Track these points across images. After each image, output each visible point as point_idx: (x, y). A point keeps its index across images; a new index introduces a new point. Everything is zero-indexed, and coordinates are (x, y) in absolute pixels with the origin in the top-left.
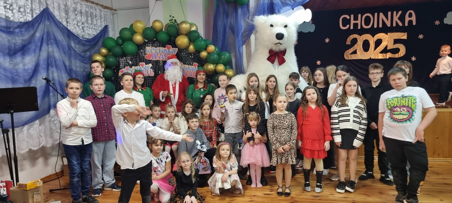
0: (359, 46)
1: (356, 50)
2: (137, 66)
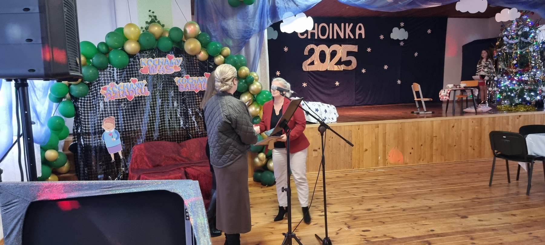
0: (316, 57)
1: (314, 61)
2: (126, 82)
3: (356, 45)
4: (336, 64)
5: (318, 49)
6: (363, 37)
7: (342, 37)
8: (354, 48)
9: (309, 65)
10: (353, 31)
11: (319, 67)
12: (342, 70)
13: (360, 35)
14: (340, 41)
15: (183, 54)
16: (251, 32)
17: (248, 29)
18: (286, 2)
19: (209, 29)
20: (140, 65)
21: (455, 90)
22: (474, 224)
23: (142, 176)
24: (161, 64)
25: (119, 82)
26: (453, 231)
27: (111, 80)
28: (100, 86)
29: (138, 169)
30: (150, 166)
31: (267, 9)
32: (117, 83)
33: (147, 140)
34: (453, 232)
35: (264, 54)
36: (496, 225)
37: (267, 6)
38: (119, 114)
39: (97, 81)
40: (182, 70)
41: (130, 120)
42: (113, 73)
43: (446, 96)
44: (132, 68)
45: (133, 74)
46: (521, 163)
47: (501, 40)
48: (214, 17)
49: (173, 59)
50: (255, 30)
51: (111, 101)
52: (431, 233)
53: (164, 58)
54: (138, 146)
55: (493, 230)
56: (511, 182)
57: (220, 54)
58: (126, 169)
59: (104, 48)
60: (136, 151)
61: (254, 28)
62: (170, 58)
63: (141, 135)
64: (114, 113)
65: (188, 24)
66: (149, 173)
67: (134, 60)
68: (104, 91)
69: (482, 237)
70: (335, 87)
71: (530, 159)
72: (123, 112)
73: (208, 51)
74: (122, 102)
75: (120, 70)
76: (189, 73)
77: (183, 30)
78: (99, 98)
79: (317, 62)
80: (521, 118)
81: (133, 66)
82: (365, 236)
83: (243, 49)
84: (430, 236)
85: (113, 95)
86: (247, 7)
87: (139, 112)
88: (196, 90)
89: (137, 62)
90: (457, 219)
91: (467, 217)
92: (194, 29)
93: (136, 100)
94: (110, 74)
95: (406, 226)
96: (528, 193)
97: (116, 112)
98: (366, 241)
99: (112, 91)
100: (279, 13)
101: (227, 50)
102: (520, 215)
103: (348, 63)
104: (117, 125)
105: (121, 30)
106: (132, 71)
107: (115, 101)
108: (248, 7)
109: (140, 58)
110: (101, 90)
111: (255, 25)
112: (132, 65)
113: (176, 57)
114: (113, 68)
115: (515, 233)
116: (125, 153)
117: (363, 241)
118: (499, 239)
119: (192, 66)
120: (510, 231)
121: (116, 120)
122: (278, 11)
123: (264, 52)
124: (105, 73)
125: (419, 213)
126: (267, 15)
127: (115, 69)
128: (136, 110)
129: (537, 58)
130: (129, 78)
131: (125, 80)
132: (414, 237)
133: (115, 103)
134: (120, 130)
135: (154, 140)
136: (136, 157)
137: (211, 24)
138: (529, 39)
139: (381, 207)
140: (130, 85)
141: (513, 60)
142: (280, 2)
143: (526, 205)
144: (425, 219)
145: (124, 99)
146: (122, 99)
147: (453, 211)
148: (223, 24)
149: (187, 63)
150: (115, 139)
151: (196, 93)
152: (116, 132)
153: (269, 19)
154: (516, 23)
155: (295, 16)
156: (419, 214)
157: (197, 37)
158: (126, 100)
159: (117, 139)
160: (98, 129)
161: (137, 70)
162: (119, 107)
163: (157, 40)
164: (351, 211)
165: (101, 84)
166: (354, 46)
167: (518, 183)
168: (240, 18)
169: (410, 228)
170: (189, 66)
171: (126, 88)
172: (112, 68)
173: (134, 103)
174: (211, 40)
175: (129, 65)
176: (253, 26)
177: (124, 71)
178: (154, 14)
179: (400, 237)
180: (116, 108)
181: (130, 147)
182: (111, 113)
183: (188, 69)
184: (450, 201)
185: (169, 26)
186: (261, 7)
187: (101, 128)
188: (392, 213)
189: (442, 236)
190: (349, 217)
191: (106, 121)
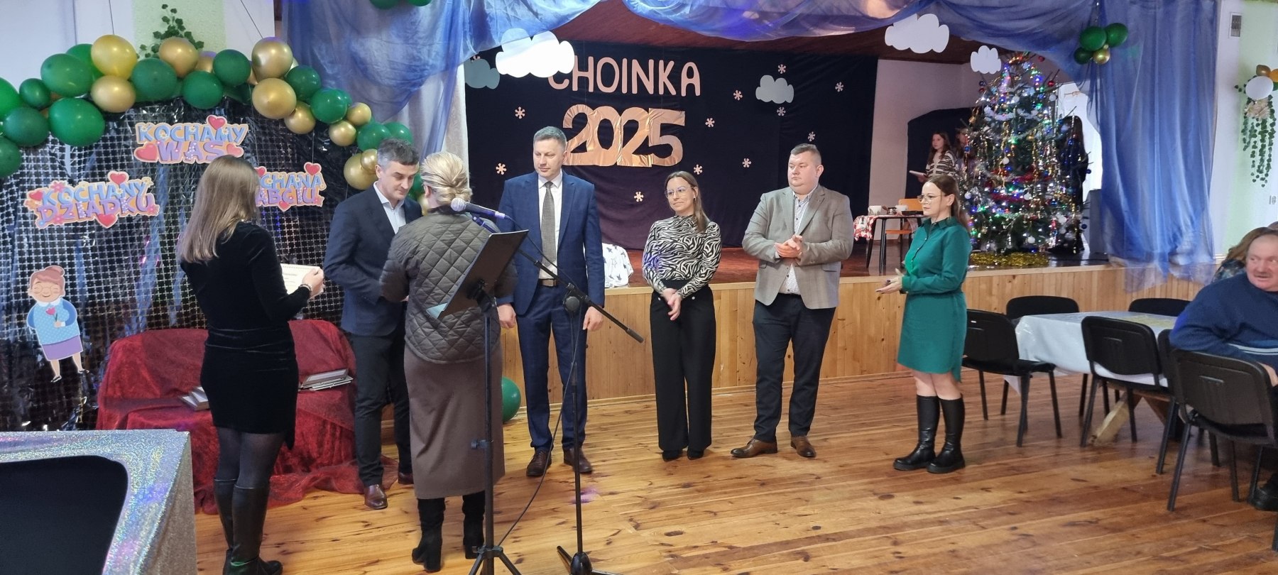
0: (590, 133)
1: (584, 144)
2: (95, 181)
3: (680, 109)
4: (637, 152)
5: (595, 116)
6: (698, 93)
7: (651, 91)
8: (677, 118)
9: (574, 151)
10: (675, 78)
11: (597, 156)
12: (650, 166)
13: (691, 87)
14: (646, 100)
15: (249, 116)
16: (424, 70)
17: (418, 63)
18: (510, 5)
19: (319, 57)
20: (134, 138)
21: (884, 219)
22: (904, 510)
23: (131, 417)
24: (190, 138)
25: (77, 180)
26: (860, 527)
27: (55, 174)
28: (23, 189)
29: (124, 399)
30: (158, 392)
31: (464, 19)
32: (72, 182)
33: (150, 325)
34: (858, 530)
35: (456, 122)
36: (949, 511)
37: (465, 12)
38: (75, 261)
39: (16, 177)
40: (249, 155)
41: (105, 276)
42: (63, 157)
43: (867, 230)
44: (113, 146)
45: (115, 160)
46: (1008, 378)
47: (980, 113)
48: (332, 29)
49: (225, 126)
50: (433, 67)
51: (55, 228)
52: (814, 533)
53: (198, 124)
54: (124, 342)
55: (941, 522)
56: (989, 418)
57: (346, 118)
58: (91, 401)
59: (38, 94)
60: (120, 355)
61: (431, 62)
62: (217, 126)
63: (136, 313)
64: (62, 259)
65: (266, 43)
66: (154, 409)
67: (119, 125)
68: (36, 202)
69: (916, 539)
70: (634, 204)
71: (1025, 370)
72: (86, 257)
73: (313, 111)
74: (84, 230)
75: (80, 150)
76: (266, 162)
77: (250, 59)
78: (22, 221)
79: (593, 145)
80: (1016, 281)
81: (116, 142)
82: (671, 545)
83: (406, 109)
84: (811, 540)
85: (59, 212)
86: (415, 10)
87: (131, 257)
88: (284, 204)
89: (126, 131)
90: (871, 500)
91: (890, 496)
92: (278, 55)
93: (123, 227)
94: (53, 160)
95: (762, 519)
96: (1020, 443)
97: (66, 255)
98: (672, 556)
99: (57, 202)
100: (493, 30)
101: (362, 111)
102: (999, 488)
103: (664, 151)
104: (69, 289)
105: (85, 50)
106: (114, 153)
107: (64, 227)
108: (418, 10)
109: (134, 121)
110: (28, 199)
111: (434, 54)
112: (112, 139)
113: (232, 124)
114: (61, 144)
115: (983, 528)
116: (91, 360)
117: (665, 557)
118: (952, 541)
119: (273, 146)
120: (975, 523)
121: (68, 275)
122: (490, 24)
123: (456, 118)
124: (40, 157)
125: (794, 489)
126: (465, 33)
127: (67, 147)
128: (122, 251)
129: (1048, 152)
130: (105, 171)
131: (94, 175)
132: (775, 544)
133: (64, 234)
134: (79, 301)
135: (170, 326)
136: (119, 369)
137: (324, 47)
138: (1034, 113)
139: (715, 478)
140: (106, 188)
141: (1003, 158)
142: (495, 3)
143: (1013, 468)
144: (804, 502)
145: (91, 223)
146: (84, 224)
147: (866, 484)
148: (356, 46)
149: (259, 139)
150: (63, 324)
151: (284, 211)
152: (65, 306)
153: (468, 41)
154: (1009, 78)
155: (532, 38)
156: (794, 492)
157: (286, 76)
158: (95, 225)
159: (68, 323)
160: (17, 297)
161: (128, 152)
162: (75, 244)
163: (181, 78)
164: (648, 489)
165: (26, 185)
166: (677, 113)
167: (1003, 420)
168: (398, 36)
169: (771, 525)
170: (266, 146)
171: (95, 197)
172: (58, 146)
173: (116, 234)
174: (322, 85)
175: (105, 140)
176: (429, 55)
177: (91, 154)
178: (177, 16)
179: (745, 546)
180: (68, 244)
181: (104, 344)
182: (54, 259)
183: (261, 153)
184: (862, 463)
185: (214, 45)
186: (450, 13)
187: (25, 296)
188: (737, 492)
189: (834, 540)
190: (639, 504)
191: (39, 279)
